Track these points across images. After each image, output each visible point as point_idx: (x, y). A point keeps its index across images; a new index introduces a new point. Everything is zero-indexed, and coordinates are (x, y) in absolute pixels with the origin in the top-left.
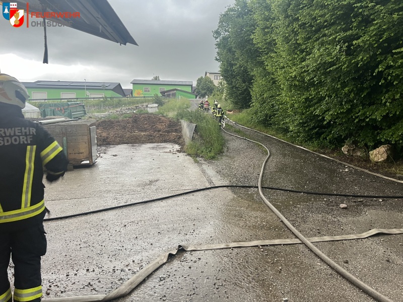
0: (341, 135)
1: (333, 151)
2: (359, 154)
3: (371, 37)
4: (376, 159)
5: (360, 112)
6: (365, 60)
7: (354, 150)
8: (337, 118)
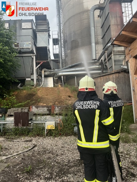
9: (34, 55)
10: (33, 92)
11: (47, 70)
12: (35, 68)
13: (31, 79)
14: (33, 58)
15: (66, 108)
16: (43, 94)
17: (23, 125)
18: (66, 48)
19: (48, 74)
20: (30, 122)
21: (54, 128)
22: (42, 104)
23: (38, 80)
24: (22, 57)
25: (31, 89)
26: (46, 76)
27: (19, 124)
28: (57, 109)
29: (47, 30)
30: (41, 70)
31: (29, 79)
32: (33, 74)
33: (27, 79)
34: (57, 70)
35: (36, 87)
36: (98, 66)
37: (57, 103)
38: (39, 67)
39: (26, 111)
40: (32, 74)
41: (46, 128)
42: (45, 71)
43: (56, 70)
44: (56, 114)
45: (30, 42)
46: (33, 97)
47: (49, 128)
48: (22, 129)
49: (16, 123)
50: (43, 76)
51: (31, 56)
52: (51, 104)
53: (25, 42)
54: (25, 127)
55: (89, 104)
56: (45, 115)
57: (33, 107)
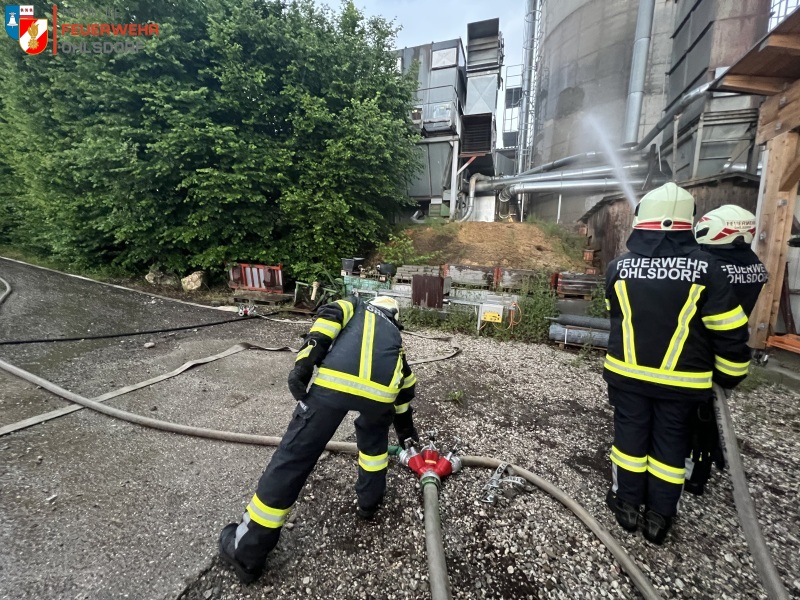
0: (142, 260)
1: (133, 280)
2: (168, 282)
3: (170, 146)
4: (189, 287)
5: (165, 232)
6: (165, 171)
7: (162, 277)
8: (134, 238)
9: (456, 137)
10: (447, 233)
11: (482, 177)
12: (455, 173)
13: (444, 202)
14: (452, 148)
15: (532, 277)
16: (471, 238)
17: (430, 305)
18: (541, 115)
19: (484, 188)
20: (445, 300)
21: (500, 321)
22: (468, 262)
23: (459, 204)
24: (428, 144)
25: (443, 224)
26: (479, 194)
27: (422, 301)
28: (507, 277)
29: (496, 63)
30: (469, 178)
31: (439, 201)
32: (450, 188)
33: (434, 201)
34: (508, 177)
35: (453, 221)
36: (637, 166)
37: (505, 262)
38: (464, 170)
39: (435, 274)
40: (448, 187)
41: (481, 318)
42: (477, 181)
43: (505, 177)
44: (506, 290)
45: (448, 105)
46: (449, 244)
47: (488, 320)
48: (426, 313)
49: (417, 298)
50: (472, 194)
51: (448, 142)
52: (490, 264)
53: (436, 106)
54: (432, 309)
55: (671, 265)
56: (480, 288)
57: (452, 267)
